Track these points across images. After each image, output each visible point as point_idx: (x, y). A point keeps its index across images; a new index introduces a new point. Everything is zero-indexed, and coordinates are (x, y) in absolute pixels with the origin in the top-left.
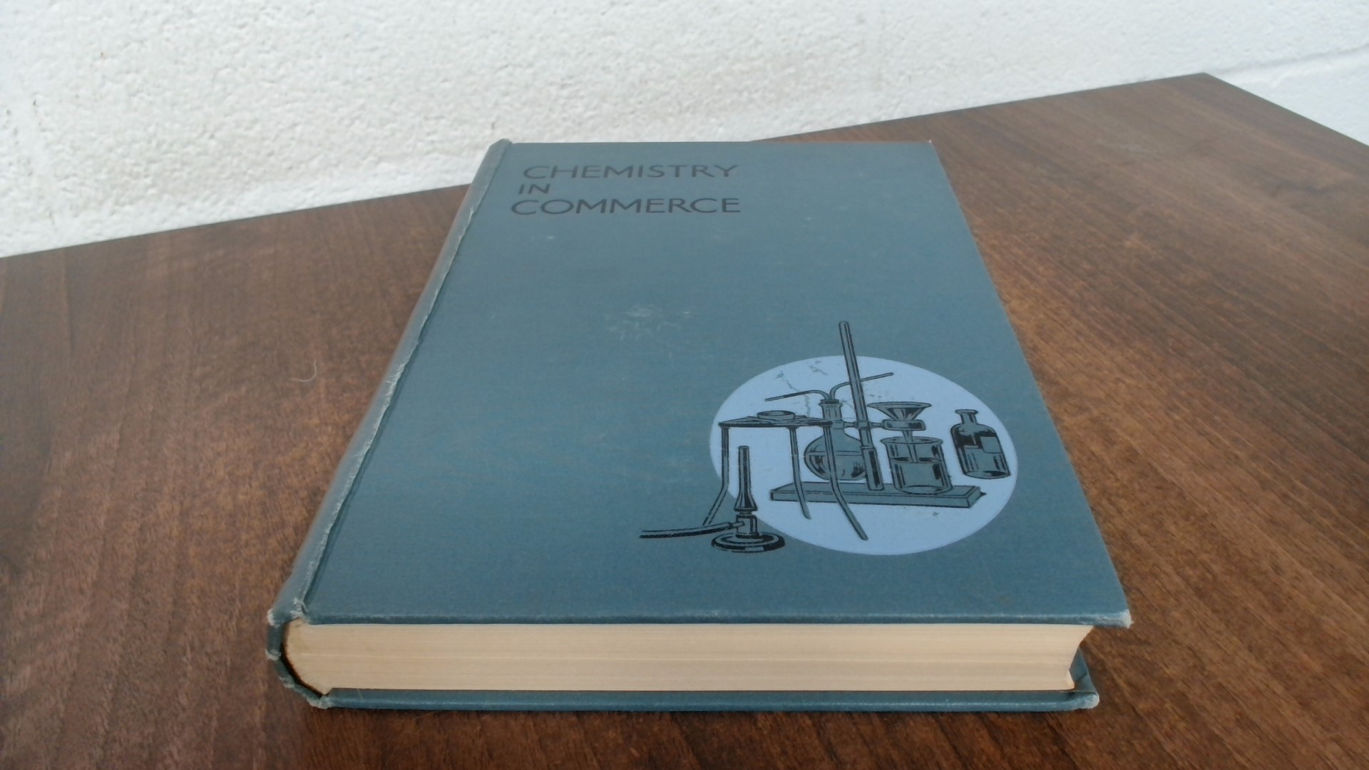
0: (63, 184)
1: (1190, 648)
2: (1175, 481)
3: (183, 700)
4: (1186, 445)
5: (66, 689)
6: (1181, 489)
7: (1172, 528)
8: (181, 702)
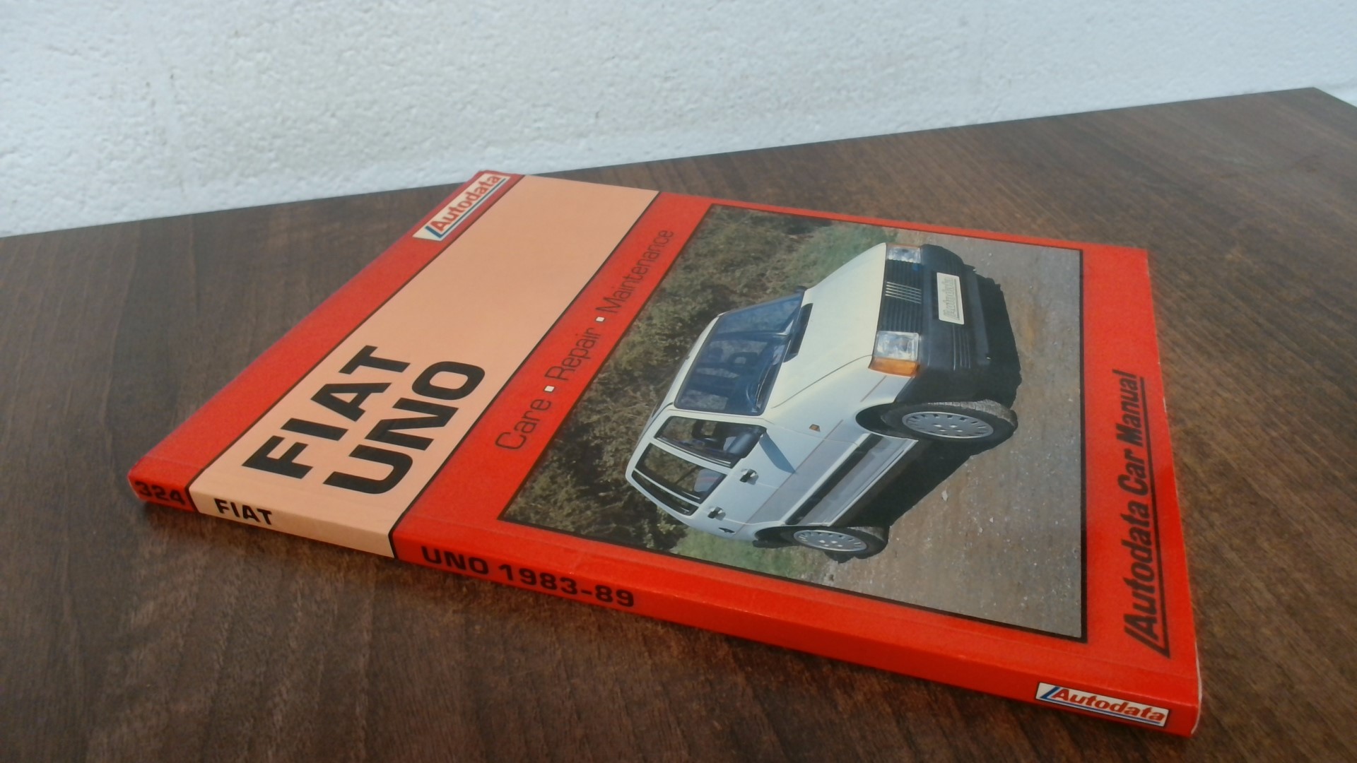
0: (194, 154)
1: (1279, 666)
2: (1270, 499)
3: (293, 644)
4: (1283, 461)
5: (185, 625)
6: (1275, 505)
7: (1266, 545)
8: (291, 644)
